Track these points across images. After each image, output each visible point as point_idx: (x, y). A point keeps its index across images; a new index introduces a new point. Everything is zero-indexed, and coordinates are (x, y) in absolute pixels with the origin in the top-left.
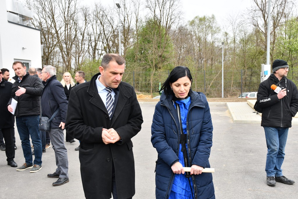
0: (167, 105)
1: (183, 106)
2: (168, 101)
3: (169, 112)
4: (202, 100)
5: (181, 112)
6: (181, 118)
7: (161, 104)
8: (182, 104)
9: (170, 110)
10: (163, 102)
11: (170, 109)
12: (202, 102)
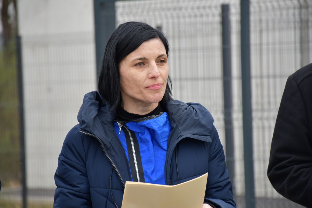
0: (99, 133)
1: (148, 137)
2: (103, 123)
3: (103, 153)
4: (203, 122)
5: (142, 155)
6: (144, 170)
7: (83, 130)
8: (146, 132)
9: (108, 149)
10: (86, 127)
11: (109, 146)
12: (202, 126)
